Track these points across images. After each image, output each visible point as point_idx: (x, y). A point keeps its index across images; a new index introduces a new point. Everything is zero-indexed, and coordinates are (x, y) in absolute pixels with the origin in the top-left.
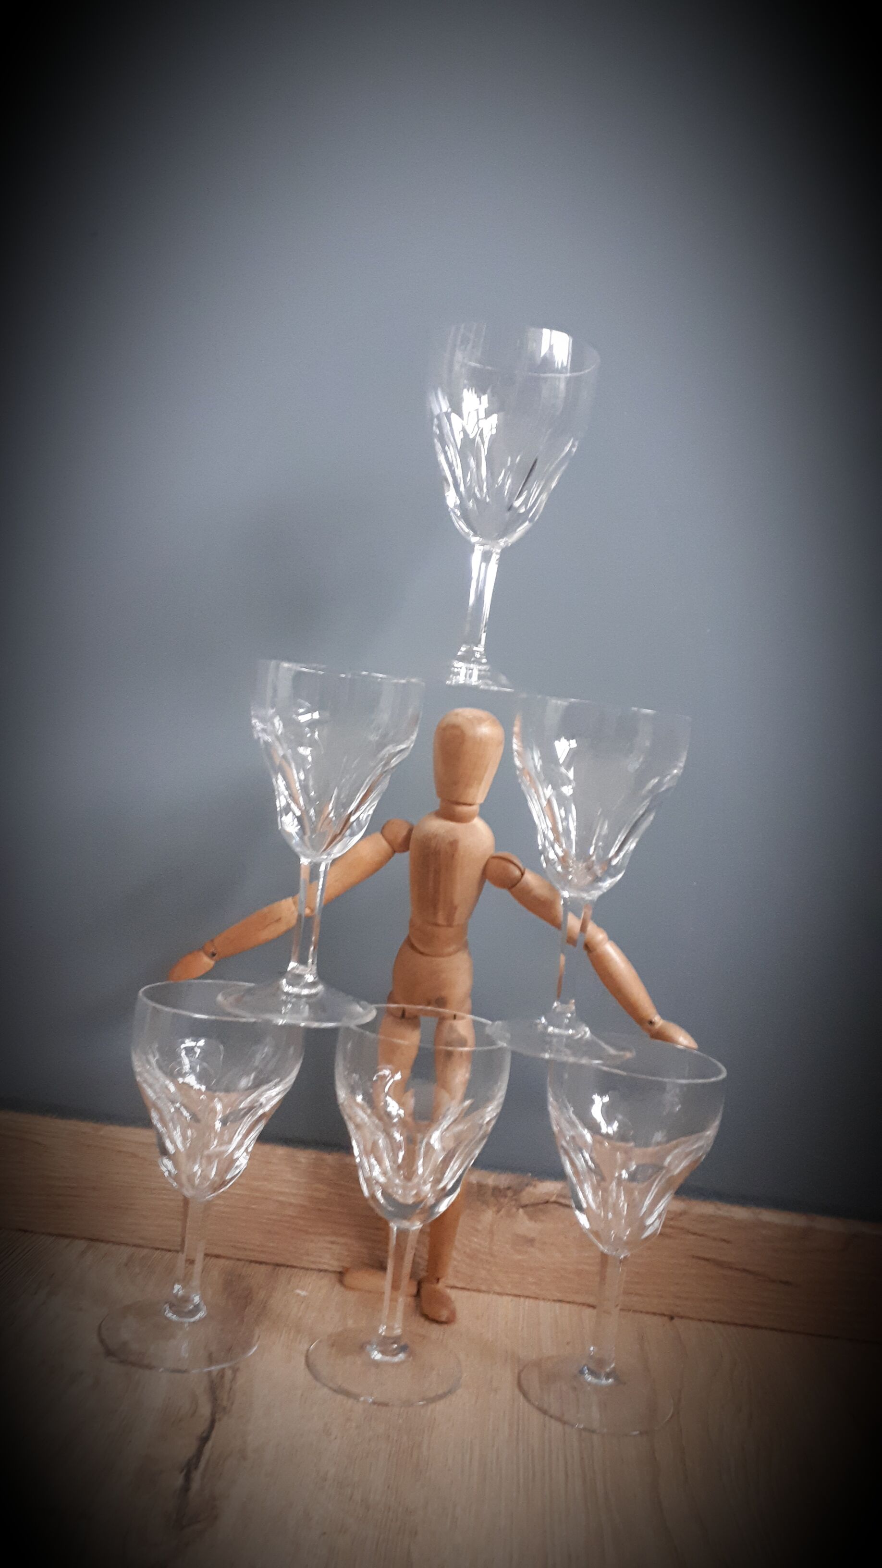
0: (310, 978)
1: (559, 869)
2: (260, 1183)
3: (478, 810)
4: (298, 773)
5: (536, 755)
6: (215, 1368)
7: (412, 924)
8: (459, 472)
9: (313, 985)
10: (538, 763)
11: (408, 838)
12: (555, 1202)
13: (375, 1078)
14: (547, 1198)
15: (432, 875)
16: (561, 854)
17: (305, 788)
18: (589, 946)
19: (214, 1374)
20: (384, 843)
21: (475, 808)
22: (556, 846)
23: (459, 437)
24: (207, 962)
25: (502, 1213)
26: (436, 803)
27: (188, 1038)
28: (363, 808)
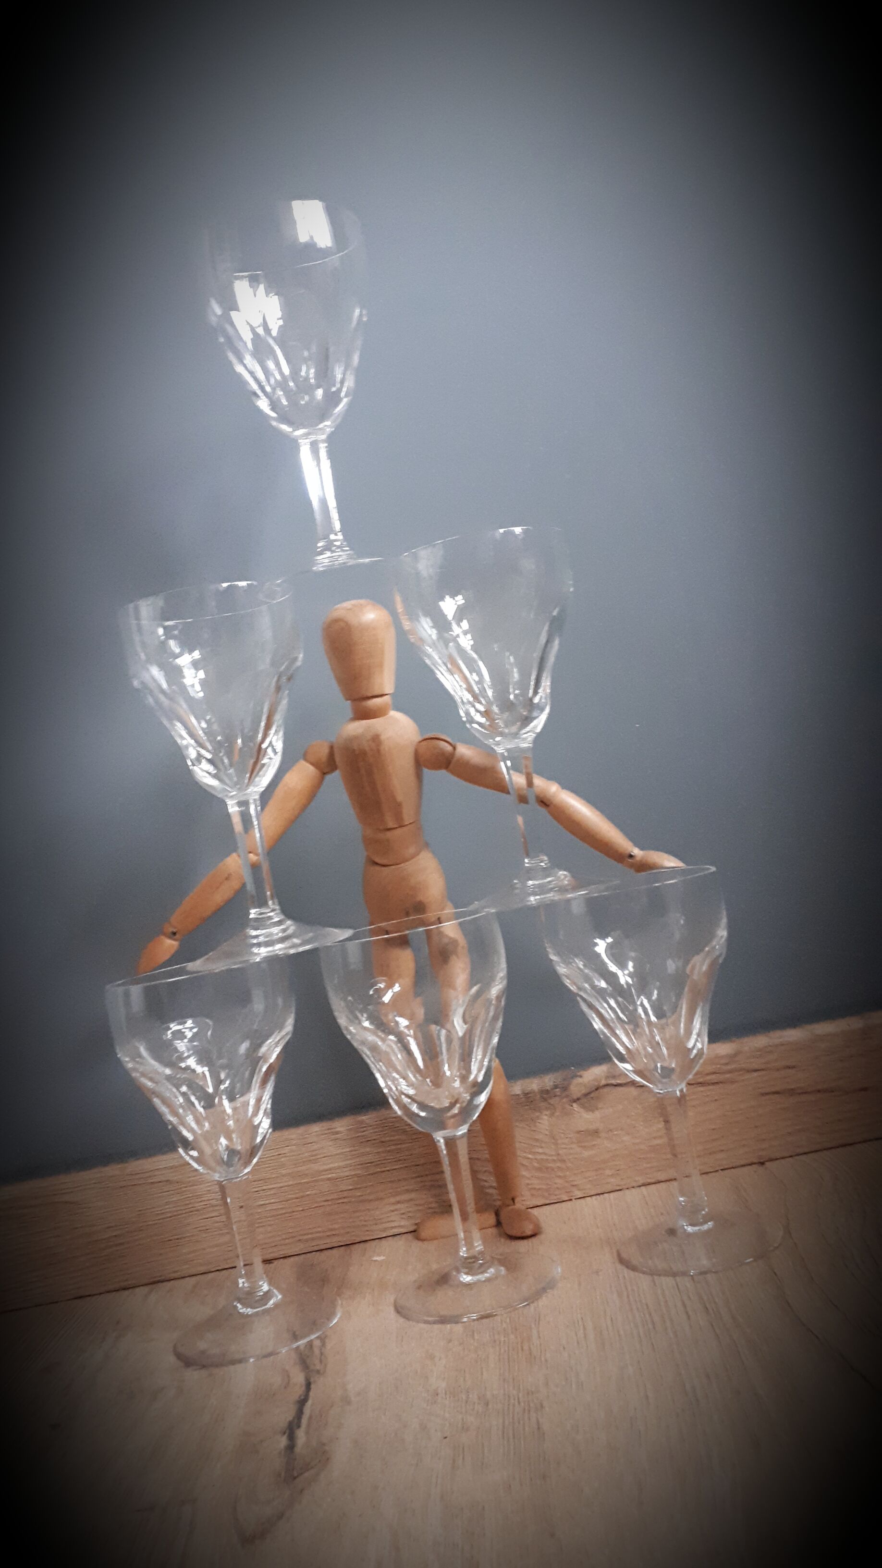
0: (275, 917)
2: (304, 1168)
3: (391, 702)
4: (199, 723)
5: (427, 624)
6: (302, 1342)
8: (261, 376)
9: (280, 923)
11: (331, 755)
12: (607, 1085)
13: (371, 992)
14: (597, 1084)
18: (545, 801)
19: (302, 1348)
20: (311, 768)
21: (387, 699)
23: (247, 336)
24: (170, 945)
25: (557, 1114)
26: (347, 706)
27: (173, 1021)
28: (272, 733)
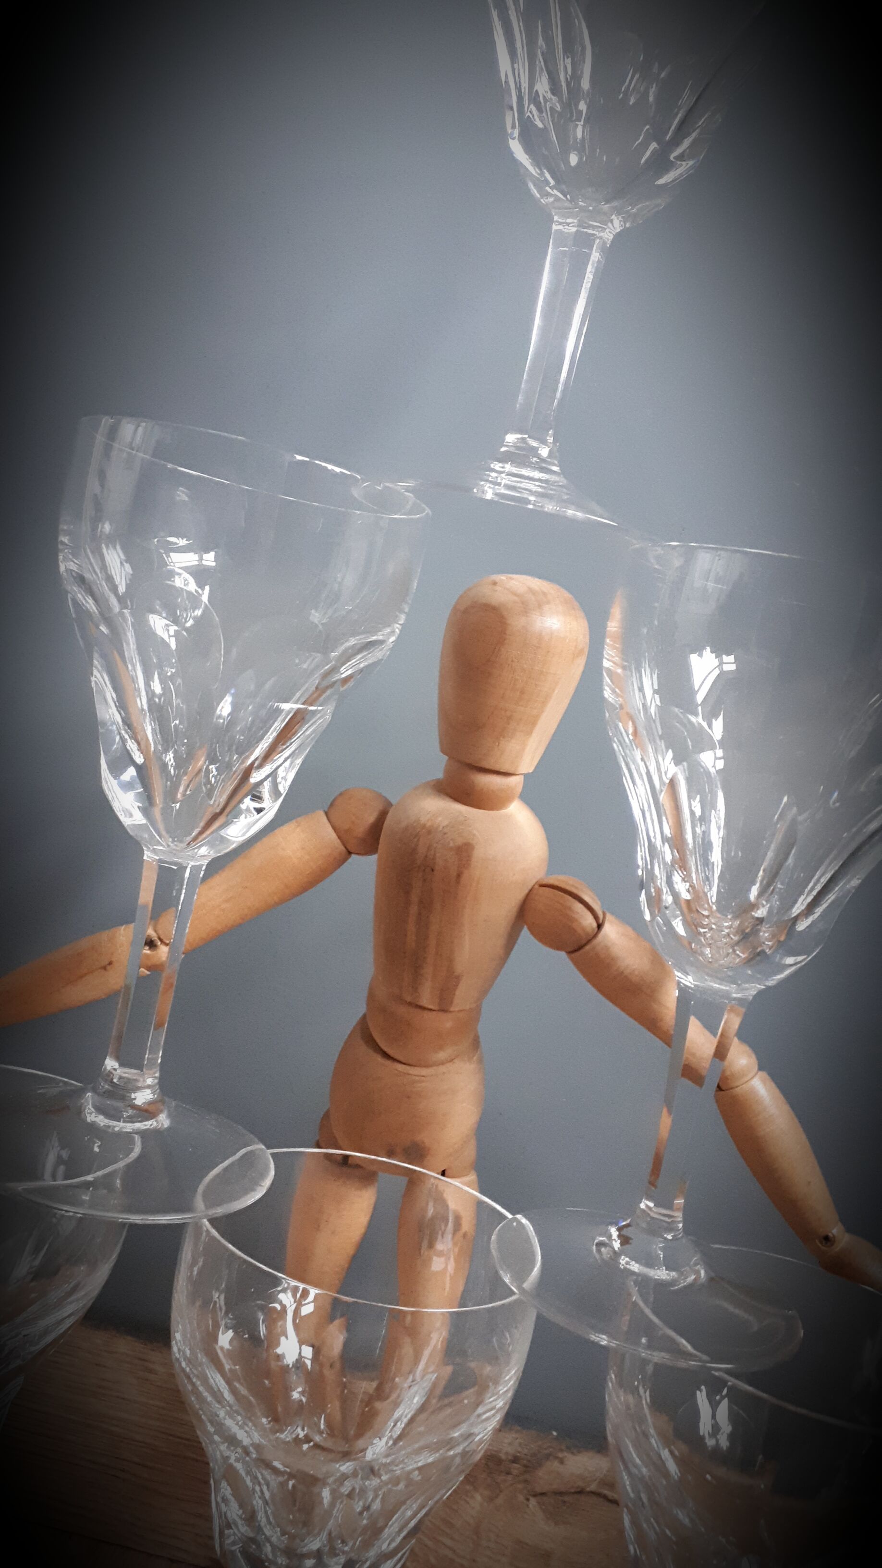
0: (142, 1097)
1: (679, 927)
3: (519, 789)
5: (650, 682)
7: (371, 997)
10: (654, 702)
11: (377, 828)
14: (580, 1484)
15: (414, 909)
16: (686, 896)
17: (158, 711)
20: (331, 834)
21: (516, 782)
22: (677, 878)
28: (279, 758)
